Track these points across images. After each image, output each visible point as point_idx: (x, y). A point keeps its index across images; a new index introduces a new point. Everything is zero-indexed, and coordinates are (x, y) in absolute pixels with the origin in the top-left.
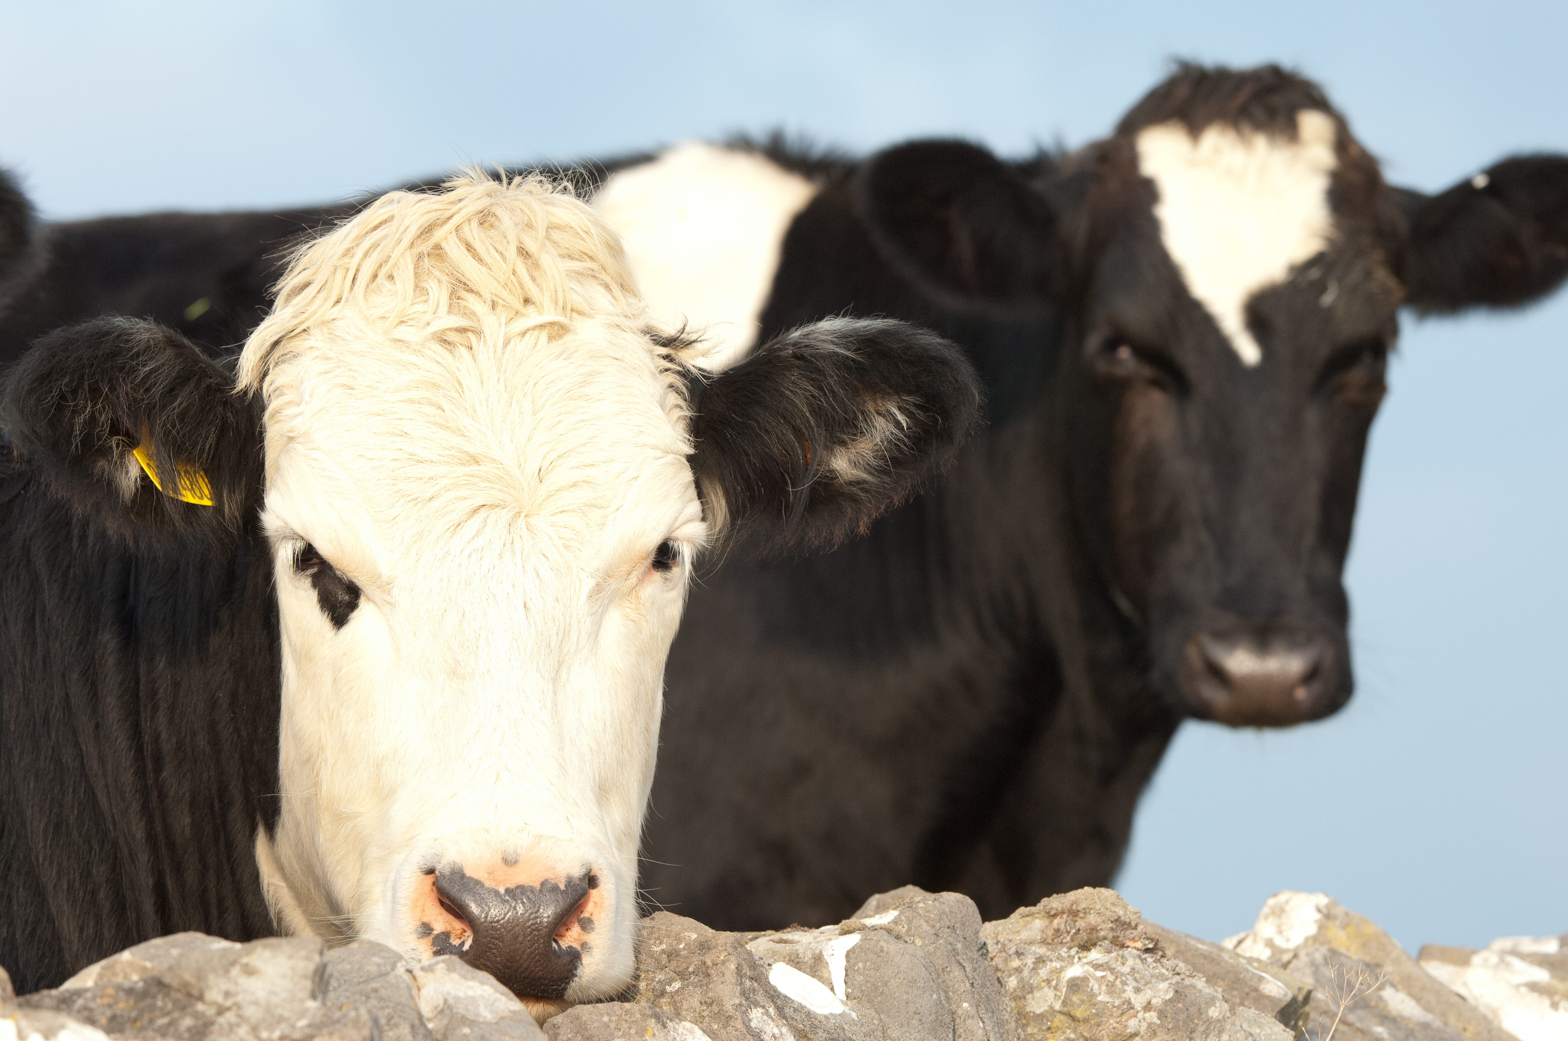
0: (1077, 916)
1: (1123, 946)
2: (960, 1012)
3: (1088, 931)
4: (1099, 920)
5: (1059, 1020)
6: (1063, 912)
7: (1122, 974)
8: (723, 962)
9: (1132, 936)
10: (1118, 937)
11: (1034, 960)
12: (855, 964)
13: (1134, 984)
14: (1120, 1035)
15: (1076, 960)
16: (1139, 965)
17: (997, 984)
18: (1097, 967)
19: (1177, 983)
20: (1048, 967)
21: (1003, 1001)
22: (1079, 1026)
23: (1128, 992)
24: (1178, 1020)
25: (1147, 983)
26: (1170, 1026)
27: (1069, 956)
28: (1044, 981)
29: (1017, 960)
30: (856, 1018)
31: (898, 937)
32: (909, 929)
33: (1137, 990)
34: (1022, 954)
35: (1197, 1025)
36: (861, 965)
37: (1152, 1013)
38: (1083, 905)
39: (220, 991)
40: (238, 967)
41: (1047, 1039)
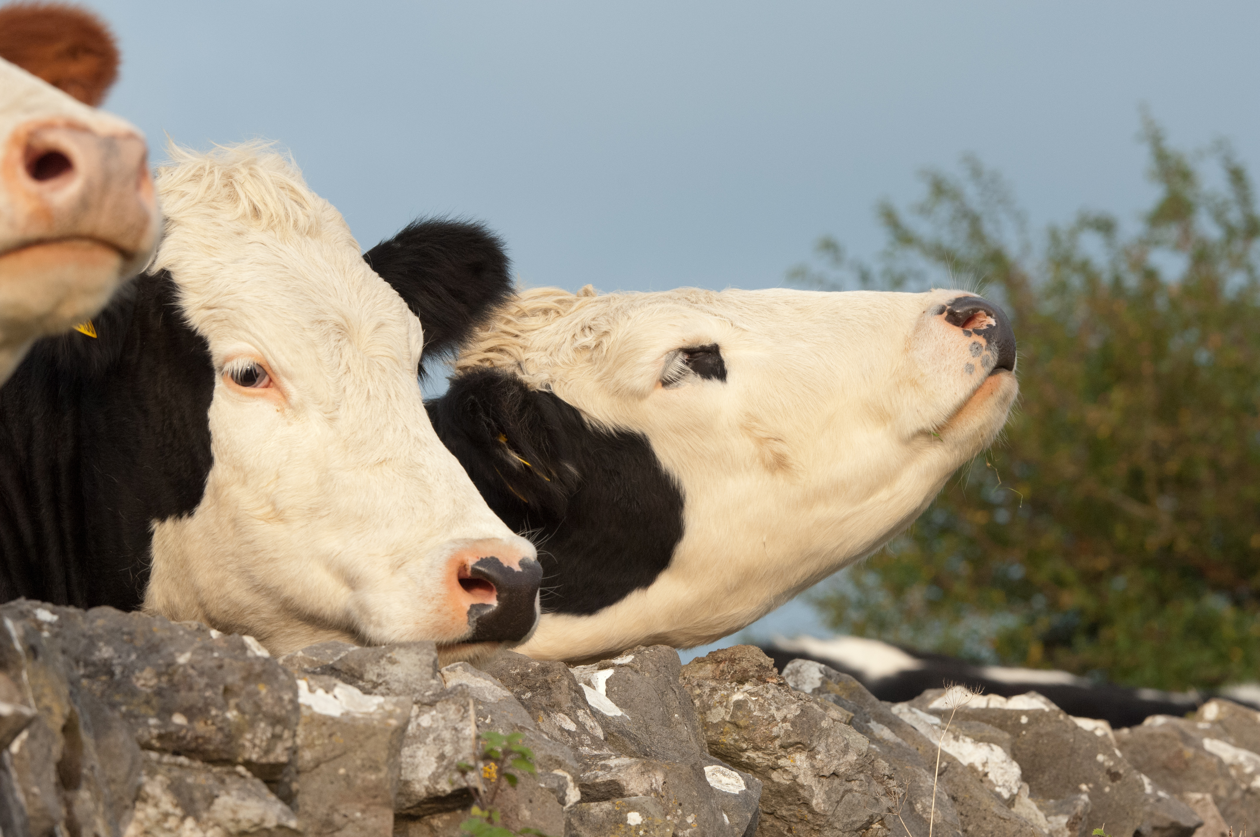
0: (734, 662)
1: (765, 682)
2: (673, 720)
3: (742, 672)
4: (749, 665)
5: (728, 727)
6: (726, 660)
7: (768, 699)
8: (559, 681)
9: (771, 675)
10: (762, 676)
11: (709, 689)
12: (612, 688)
13: (776, 705)
14: (767, 737)
15: (736, 690)
16: (777, 694)
17: (691, 703)
18: (751, 694)
19: (802, 705)
20: (719, 694)
21: (695, 715)
22: (741, 731)
23: (772, 710)
24: (803, 729)
25: (783, 705)
26: (799, 732)
27: (731, 687)
28: (717, 703)
29: (698, 690)
30: (630, 719)
31: (636, 672)
32: (641, 667)
33: (778, 709)
34: (701, 685)
35: (814, 731)
36: (616, 688)
37: (787, 724)
38: (738, 656)
39: (374, 674)
40: (385, 659)
41: (720, 739)
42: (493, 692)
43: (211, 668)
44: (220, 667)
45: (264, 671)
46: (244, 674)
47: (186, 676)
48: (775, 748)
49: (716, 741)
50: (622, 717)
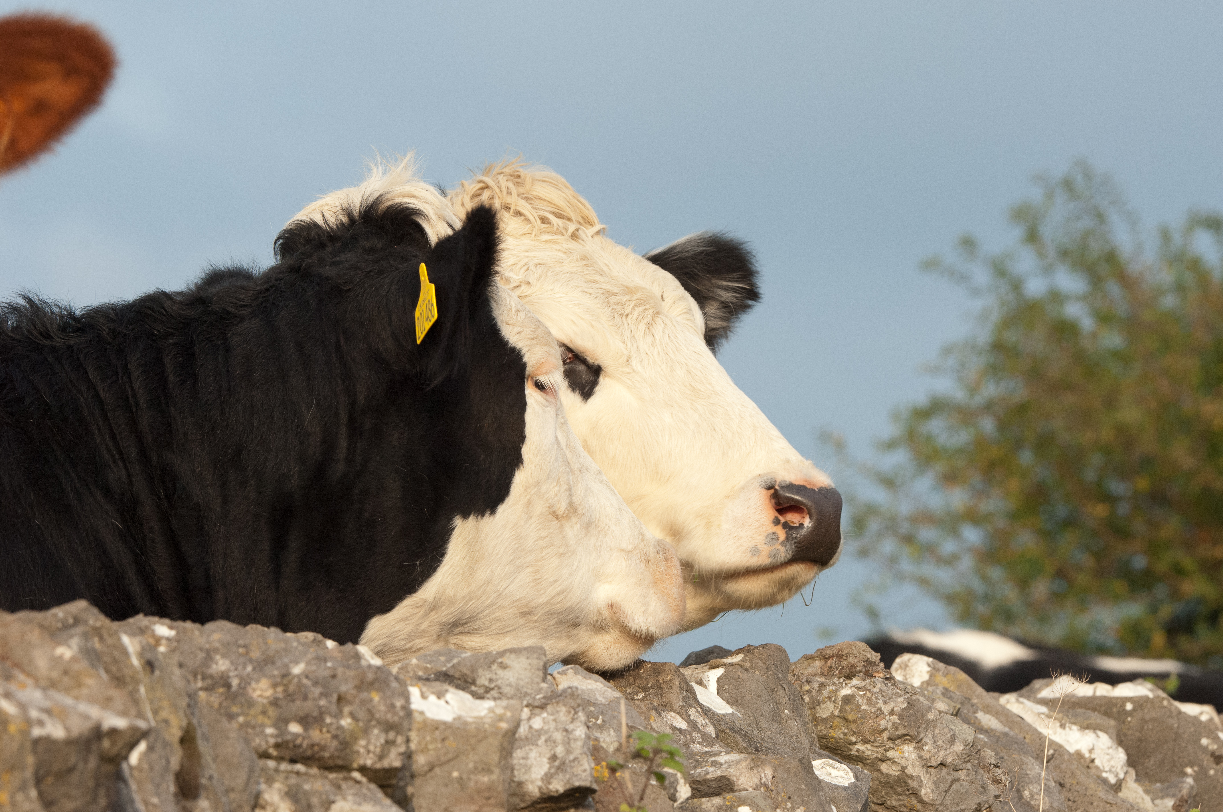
0: (841, 658)
1: (872, 676)
2: (783, 716)
3: (849, 667)
4: (856, 661)
5: (837, 721)
6: (834, 657)
7: (875, 693)
8: (670, 681)
9: (878, 670)
10: (869, 671)
11: (818, 685)
12: (723, 686)
13: (883, 699)
14: (876, 730)
15: (844, 685)
16: (884, 688)
17: (801, 700)
18: (859, 689)
19: (908, 698)
20: (828, 689)
21: (805, 710)
22: (850, 725)
23: (880, 704)
24: (910, 721)
25: (890, 698)
26: (906, 724)
27: (839, 683)
28: (826, 698)
29: (808, 686)
30: (740, 716)
31: (746, 670)
32: (751, 665)
33: (885, 703)
34: (810, 682)
35: (921, 723)
36: (726, 686)
37: (894, 717)
38: (845, 652)
39: (486, 678)
40: (496, 664)
41: (830, 733)
42: (604, 693)
43: (324, 678)
44: (334, 676)
45: (376, 679)
46: (357, 682)
47: (300, 685)
48: (883, 741)
49: (825, 735)
50: (732, 714)
